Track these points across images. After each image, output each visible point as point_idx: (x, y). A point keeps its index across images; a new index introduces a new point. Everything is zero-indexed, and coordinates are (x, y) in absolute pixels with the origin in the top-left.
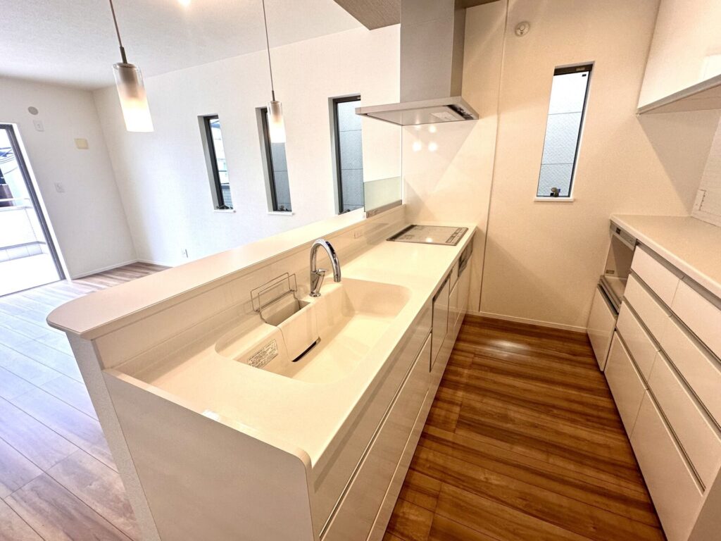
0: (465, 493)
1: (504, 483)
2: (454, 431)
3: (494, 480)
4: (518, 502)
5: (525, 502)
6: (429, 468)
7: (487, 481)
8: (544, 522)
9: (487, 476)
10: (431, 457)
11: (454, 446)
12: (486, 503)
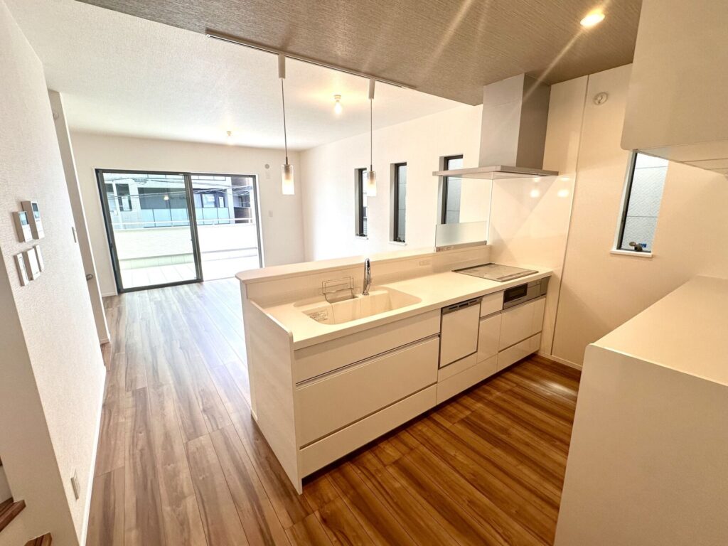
0: (432, 455)
1: (466, 462)
2: (454, 424)
3: (461, 458)
4: (468, 476)
5: (473, 477)
6: (419, 435)
7: (454, 457)
8: (478, 492)
9: (457, 454)
10: (425, 430)
11: (447, 431)
12: (443, 465)
